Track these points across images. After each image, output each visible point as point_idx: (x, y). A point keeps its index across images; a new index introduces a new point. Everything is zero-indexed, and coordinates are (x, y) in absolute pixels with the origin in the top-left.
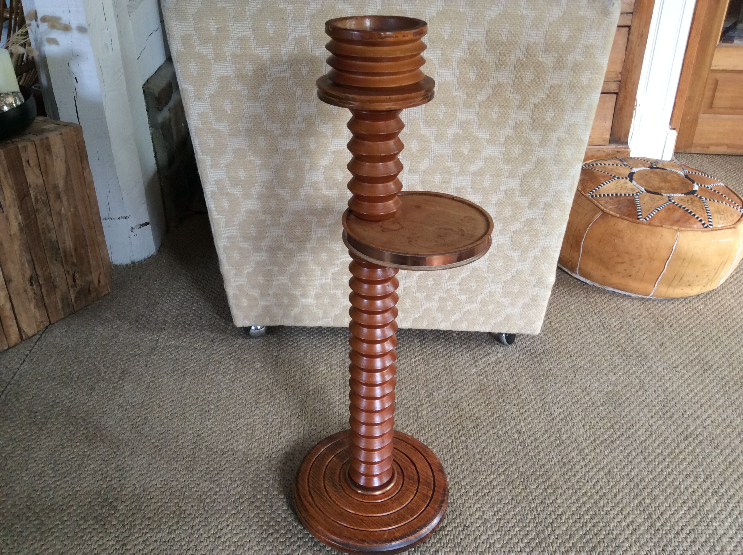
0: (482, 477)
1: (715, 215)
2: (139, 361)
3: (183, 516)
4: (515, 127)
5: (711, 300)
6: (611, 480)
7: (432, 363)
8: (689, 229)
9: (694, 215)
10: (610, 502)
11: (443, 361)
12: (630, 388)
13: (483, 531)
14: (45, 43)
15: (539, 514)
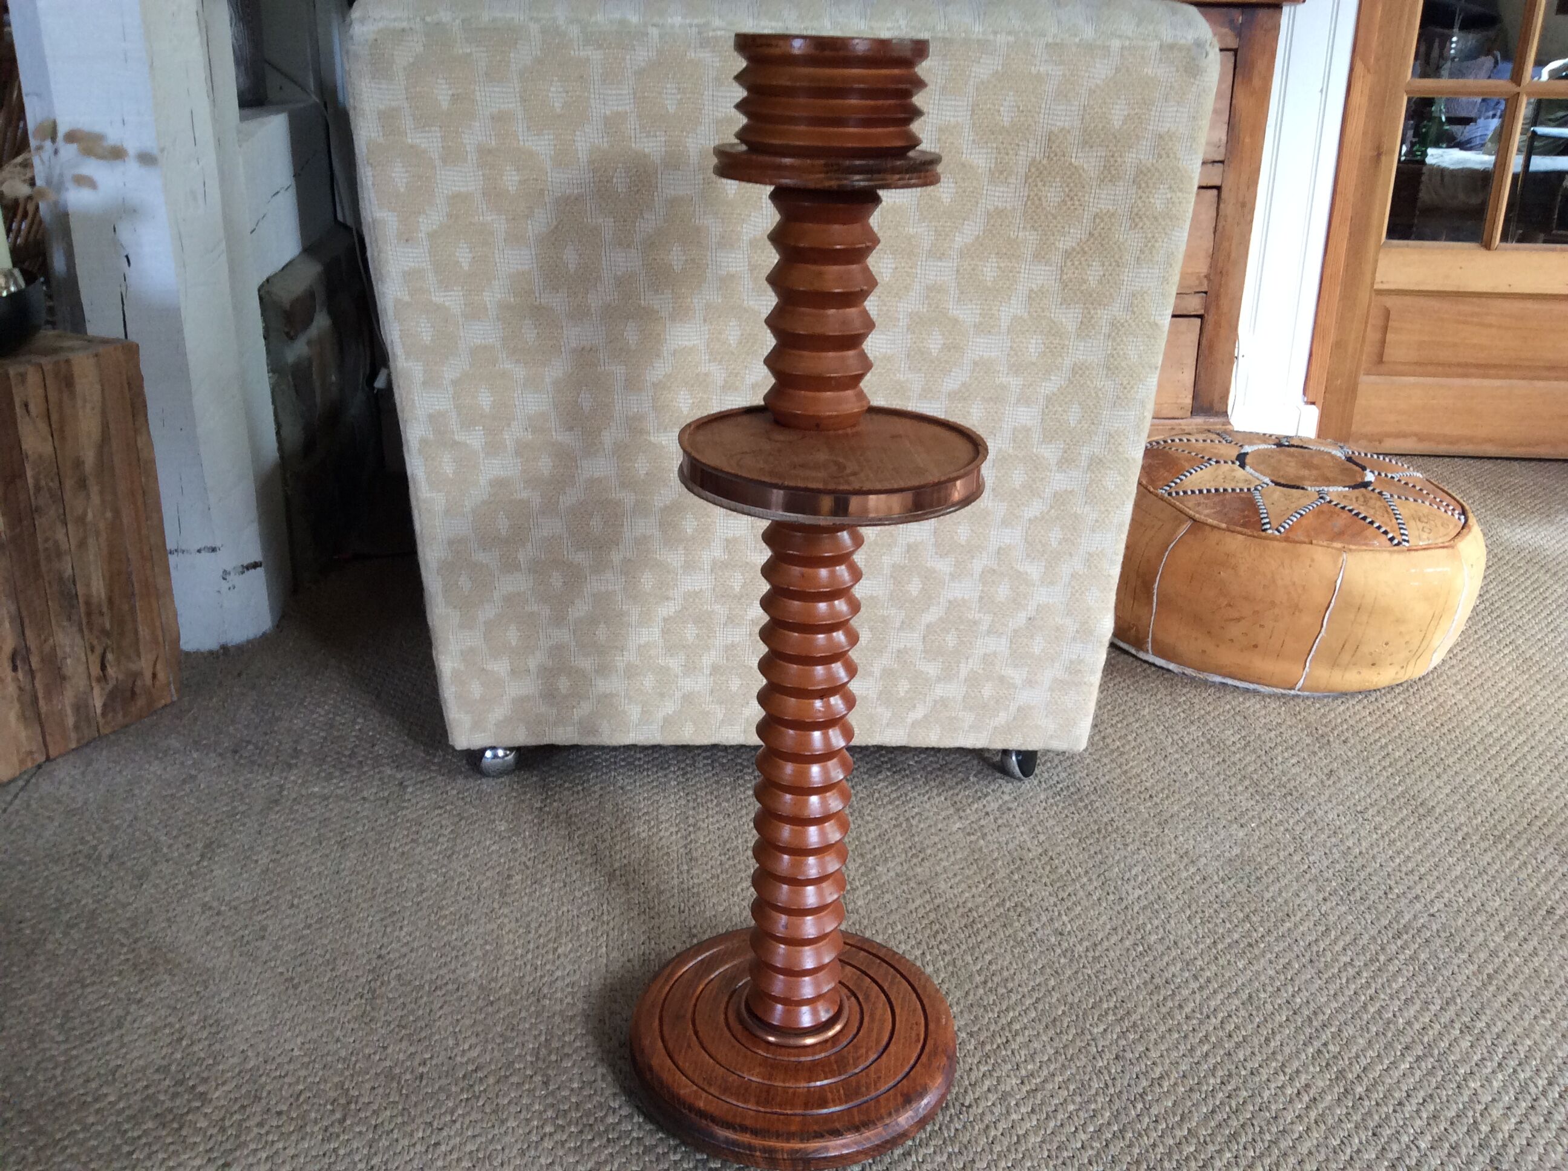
0: (990, 1015)
1: (1412, 523)
2: (244, 825)
3: (353, 1106)
4: (1029, 297)
5: (1417, 696)
6: (1254, 1013)
7: (869, 815)
8: (1364, 548)
9: (1372, 523)
10: (1257, 1053)
11: (893, 810)
12: (1274, 850)
13: (1001, 1114)
14: (69, 184)
15: (1114, 1079)
